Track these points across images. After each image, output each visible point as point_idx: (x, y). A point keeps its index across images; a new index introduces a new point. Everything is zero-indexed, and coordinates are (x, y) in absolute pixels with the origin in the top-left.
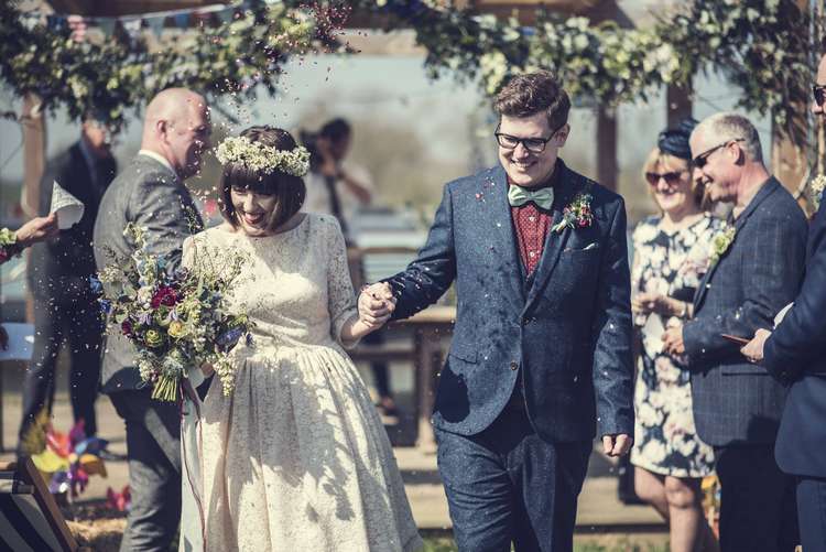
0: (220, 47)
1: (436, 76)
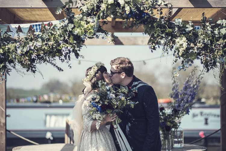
0: (52, 34)
1: (154, 49)
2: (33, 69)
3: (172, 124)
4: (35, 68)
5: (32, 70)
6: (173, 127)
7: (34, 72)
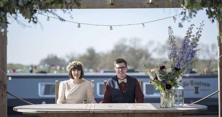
2: (35, 20)
3: (173, 82)
4: (37, 19)
5: (33, 21)
6: (173, 86)
7: (35, 22)
